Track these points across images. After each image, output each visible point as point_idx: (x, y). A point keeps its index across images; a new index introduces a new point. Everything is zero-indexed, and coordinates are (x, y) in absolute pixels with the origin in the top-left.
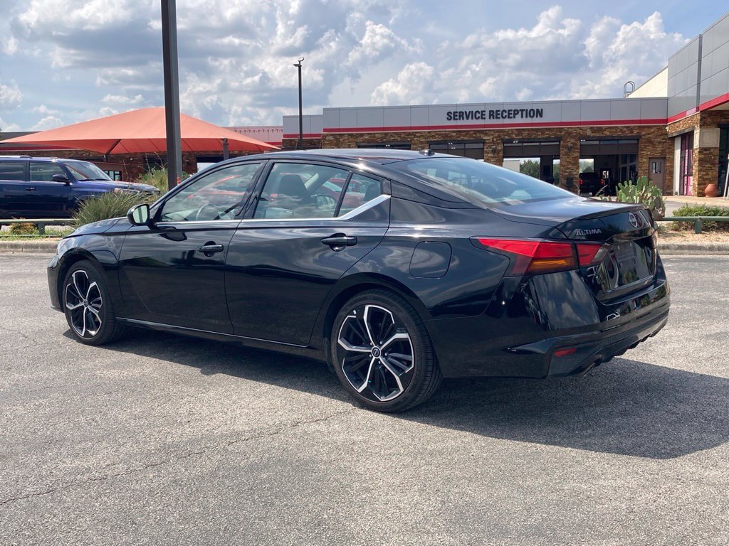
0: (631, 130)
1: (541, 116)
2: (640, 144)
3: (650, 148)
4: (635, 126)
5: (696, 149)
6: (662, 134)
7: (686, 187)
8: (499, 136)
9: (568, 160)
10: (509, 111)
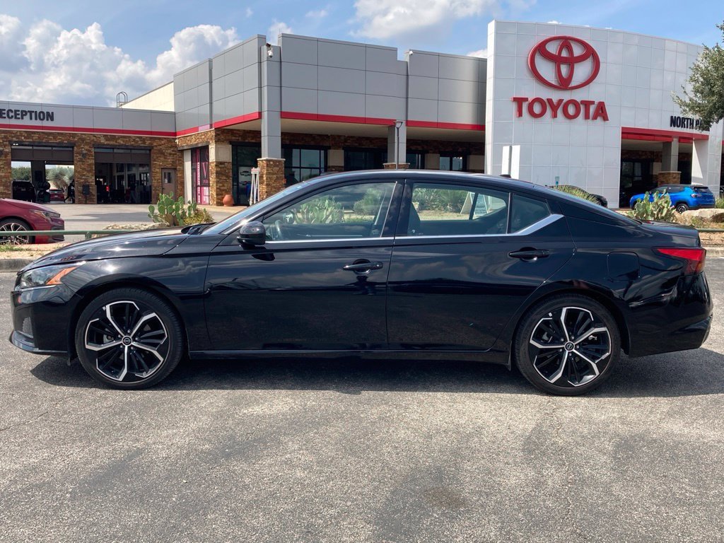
0: (143, 140)
1: (52, 119)
2: (152, 155)
3: (162, 159)
4: (147, 137)
5: (213, 163)
6: (172, 147)
7: (199, 197)
8: (5, 137)
9: (83, 166)
10: (16, 111)
